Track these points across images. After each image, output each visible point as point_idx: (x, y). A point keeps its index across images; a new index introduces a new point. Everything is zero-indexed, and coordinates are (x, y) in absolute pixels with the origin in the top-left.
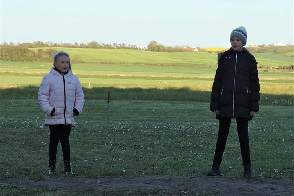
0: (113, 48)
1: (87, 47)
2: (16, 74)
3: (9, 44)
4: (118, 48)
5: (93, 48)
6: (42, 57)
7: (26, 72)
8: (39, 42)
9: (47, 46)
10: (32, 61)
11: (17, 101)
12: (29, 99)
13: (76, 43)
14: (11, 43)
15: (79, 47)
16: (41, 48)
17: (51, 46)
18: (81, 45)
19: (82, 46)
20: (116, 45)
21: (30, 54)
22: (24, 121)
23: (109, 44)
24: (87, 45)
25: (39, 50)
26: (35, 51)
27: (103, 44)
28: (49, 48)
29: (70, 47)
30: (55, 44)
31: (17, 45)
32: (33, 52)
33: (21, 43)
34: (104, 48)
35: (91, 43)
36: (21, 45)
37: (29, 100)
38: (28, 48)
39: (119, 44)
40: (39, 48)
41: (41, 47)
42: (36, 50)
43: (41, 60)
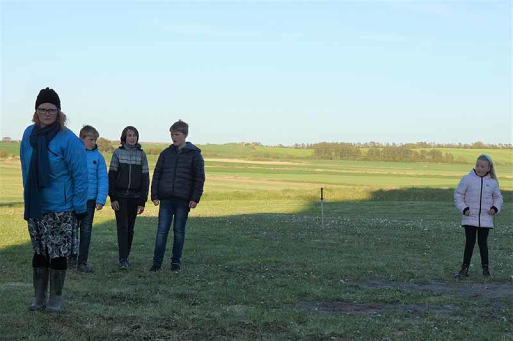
0: (499, 148)
1: (472, 148)
2: (399, 176)
3: (391, 144)
4: (503, 148)
5: (478, 148)
6: (425, 158)
7: (408, 174)
8: (422, 142)
9: (430, 147)
10: (415, 162)
11: (400, 202)
12: (412, 200)
13: (460, 143)
14: (394, 144)
15: (463, 148)
16: (423, 149)
17: (434, 147)
18: (465, 145)
19: (466, 147)
20: (502, 145)
21: (413, 155)
22: (408, 223)
23: (494, 145)
24: (471, 145)
25: (422, 151)
26: (418, 152)
27: (488, 144)
28: (431, 149)
29: (453, 147)
30: (438, 144)
31: (400, 146)
32: (416, 153)
33: (404, 144)
34: (489, 148)
35: (476, 144)
36: (404, 146)
37: (412, 202)
38: (411, 149)
39: (505, 145)
40: (421, 149)
41: (425, 148)
42: (418, 150)
43: (423, 162)
